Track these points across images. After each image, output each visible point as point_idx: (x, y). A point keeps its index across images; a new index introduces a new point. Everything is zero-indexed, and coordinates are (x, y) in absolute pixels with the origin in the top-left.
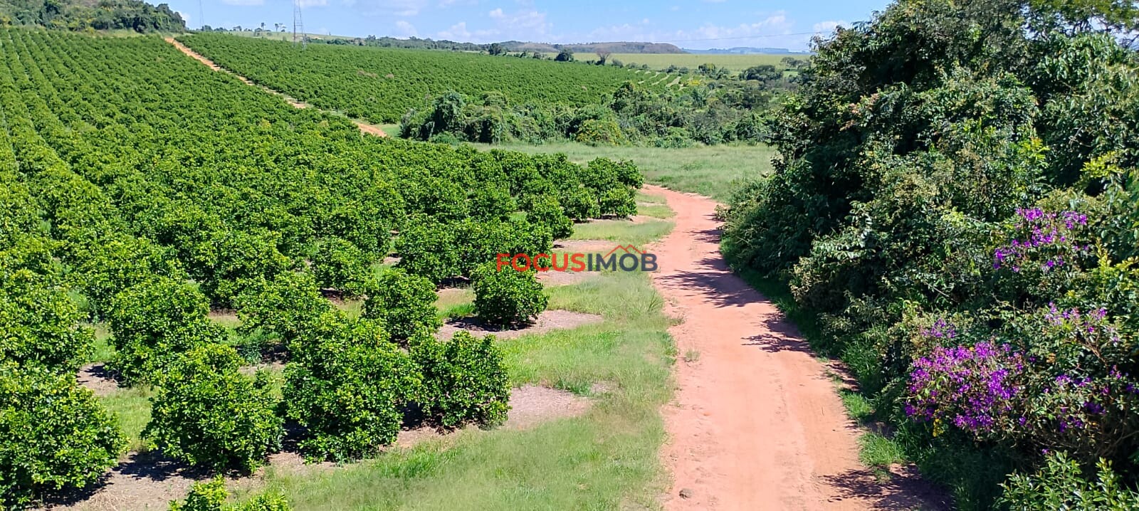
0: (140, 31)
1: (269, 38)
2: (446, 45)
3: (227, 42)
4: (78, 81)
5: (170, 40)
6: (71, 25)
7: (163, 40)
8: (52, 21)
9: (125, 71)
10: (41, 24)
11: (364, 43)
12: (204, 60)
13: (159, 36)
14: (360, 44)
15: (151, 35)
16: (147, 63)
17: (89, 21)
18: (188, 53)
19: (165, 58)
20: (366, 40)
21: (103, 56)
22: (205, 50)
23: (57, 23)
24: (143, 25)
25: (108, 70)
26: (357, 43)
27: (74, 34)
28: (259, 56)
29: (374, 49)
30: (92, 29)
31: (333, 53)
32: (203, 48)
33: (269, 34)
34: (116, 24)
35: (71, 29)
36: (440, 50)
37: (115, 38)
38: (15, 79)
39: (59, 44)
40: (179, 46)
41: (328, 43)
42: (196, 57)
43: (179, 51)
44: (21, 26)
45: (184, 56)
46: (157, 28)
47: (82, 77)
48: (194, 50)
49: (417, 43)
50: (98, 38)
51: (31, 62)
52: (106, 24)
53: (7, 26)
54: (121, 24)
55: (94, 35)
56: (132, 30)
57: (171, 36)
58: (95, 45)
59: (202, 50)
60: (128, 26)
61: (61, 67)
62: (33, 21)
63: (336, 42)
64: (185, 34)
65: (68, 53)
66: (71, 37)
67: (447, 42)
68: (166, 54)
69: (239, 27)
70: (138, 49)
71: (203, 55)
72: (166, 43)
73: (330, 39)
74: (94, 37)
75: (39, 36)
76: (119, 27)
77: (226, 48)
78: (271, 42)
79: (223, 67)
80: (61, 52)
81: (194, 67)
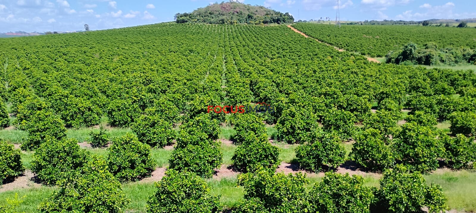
0: (279, 24)
1: (324, 23)
2: (401, 22)
3: (310, 26)
4: (260, 43)
5: (289, 26)
6: (256, 23)
7: (287, 27)
8: (250, 22)
9: (275, 39)
10: (246, 23)
11: (363, 24)
12: (302, 34)
13: (285, 25)
14: (362, 24)
15: (282, 25)
16: (282, 35)
17: (262, 21)
18: (296, 31)
19: (288, 33)
20: (364, 22)
21: (267, 33)
22: (302, 30)
23: (251, 22)
24: (280, 21)
25: (269, 39)
26: (360, 23)
27: (257, 26)
28: (322, 31)
29: (368, 26)
30: (263, 24)
31: (352, 29)
32: (301, 29)
33: (324, 22)
34: (271, 21)
35: (256, 24)
36: (398, 25)
37: (270, 26)
38: (241, 43)
39: (252, 30)
40: (292, 28)
41: (348, 24)
42: (299, 32)
43: (293, 31)
44: (240, 24)
45: (295, 32)
46: (284, 22)
47: (262, 41)
48: (298, 30)
49: (387, 22)
50: (265, 27)
51: (244, 36)
52: (267, 21)
53: (236, 24)
54: (272, 21)
55: (263, 26)
56: (276, 23)
57: (289, 25)
58: (264, 29)
59: (301, 30)
60: (275, 22)
61: (254, 38)
62: (244, 22)
63: (351, 24)
64: (294, 24)
65: (256, 33)
66: (256, 27)
67: (401, 21)
68: (288, 32)
69: (312, 20)
70: (278, 30)
71: (301, 32)
72: (288, 27)
73: (349, 23)
74: (263, 27)
75: (246, 27)
76: (271, 22)
77: (310, 29)
78: (326, 25)
79: (309, 36)
80: (253, 32)
81: (299, 36)
